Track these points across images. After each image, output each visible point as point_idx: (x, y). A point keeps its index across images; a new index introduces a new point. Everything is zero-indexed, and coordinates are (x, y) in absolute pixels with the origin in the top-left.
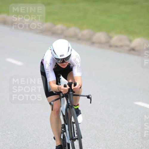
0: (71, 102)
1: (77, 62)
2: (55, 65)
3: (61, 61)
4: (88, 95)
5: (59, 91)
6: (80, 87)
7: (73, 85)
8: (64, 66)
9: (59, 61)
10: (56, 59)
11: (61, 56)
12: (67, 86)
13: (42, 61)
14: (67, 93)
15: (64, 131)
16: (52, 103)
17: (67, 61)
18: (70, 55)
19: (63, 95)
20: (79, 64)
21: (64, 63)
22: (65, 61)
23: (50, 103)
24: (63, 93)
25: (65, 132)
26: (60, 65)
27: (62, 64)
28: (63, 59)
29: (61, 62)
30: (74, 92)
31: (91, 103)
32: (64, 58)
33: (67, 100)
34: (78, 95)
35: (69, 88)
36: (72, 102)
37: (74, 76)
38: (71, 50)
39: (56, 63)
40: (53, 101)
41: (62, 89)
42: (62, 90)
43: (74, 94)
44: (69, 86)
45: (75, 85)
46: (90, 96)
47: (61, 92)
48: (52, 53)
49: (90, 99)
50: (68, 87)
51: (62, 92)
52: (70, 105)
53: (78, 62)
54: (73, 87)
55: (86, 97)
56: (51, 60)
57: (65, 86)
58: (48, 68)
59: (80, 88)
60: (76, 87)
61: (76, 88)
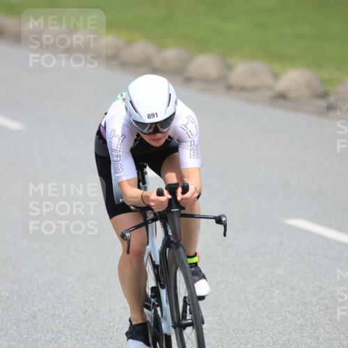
0: (174, 232)
1: (189, 133)
2: (136, 140)
3: (150, 128)
4: (217, 215)
5: (145, 206)
6: (196, 195)
7: (180, 190)
8: (157, 142)
9: (144, 129)
10: (137, 123)
11: (149, 116)
12: (166, 192)
13: (99, 128)
14: (164, 211)
15: (157, 303)
16: (128, 234)
17: (165, 130)
18: (174, 114)
19: (155, 214)
20: (196, 139)
21: (159, 135)
22: (161, 130)
23: (123, 236)
24: (156, 211)
25: (158, 306)
26: (146, 138)
27: (152, 137)
28: (154, 125)
29: (151, 131)
30: (184, 208)
31: (225, 235)
32: (157, 123)
33: (165, 227)
34: (193, 216)
35: (170, 197)
36: (178, 233)
37: (182, 167)
38: (176, 102)
39: (138, 135)
40: (129, 231)
41: (153, 201)
42: (152, 204)
43: (183, 212)
44: (170, 193)
45: (185, 190)
46: (224, 219)
47: (149, 208)
48: (126, 109)
49: (222, 227)
50: (167, 196)
51: (153, 208)
52: (172, 239)
53: (194, 131)
54: (179, 197)
55: (214, 221)
56: (124, 126)
57: (160, 193)
58: (119, 146)
59: (198, 197)
60: (188, 195)
61: (187, 199)
